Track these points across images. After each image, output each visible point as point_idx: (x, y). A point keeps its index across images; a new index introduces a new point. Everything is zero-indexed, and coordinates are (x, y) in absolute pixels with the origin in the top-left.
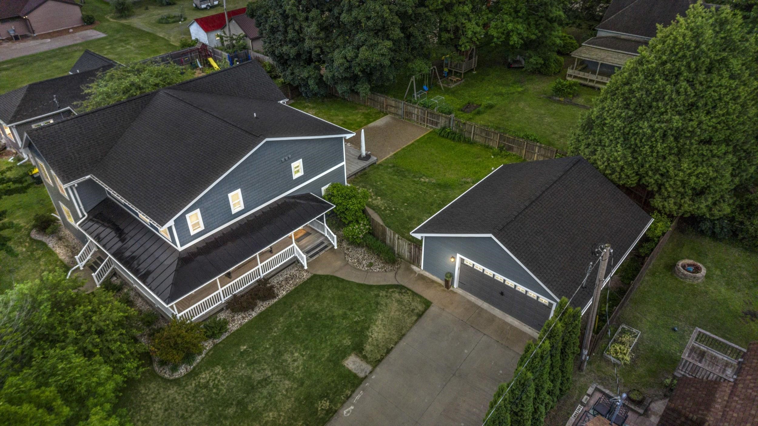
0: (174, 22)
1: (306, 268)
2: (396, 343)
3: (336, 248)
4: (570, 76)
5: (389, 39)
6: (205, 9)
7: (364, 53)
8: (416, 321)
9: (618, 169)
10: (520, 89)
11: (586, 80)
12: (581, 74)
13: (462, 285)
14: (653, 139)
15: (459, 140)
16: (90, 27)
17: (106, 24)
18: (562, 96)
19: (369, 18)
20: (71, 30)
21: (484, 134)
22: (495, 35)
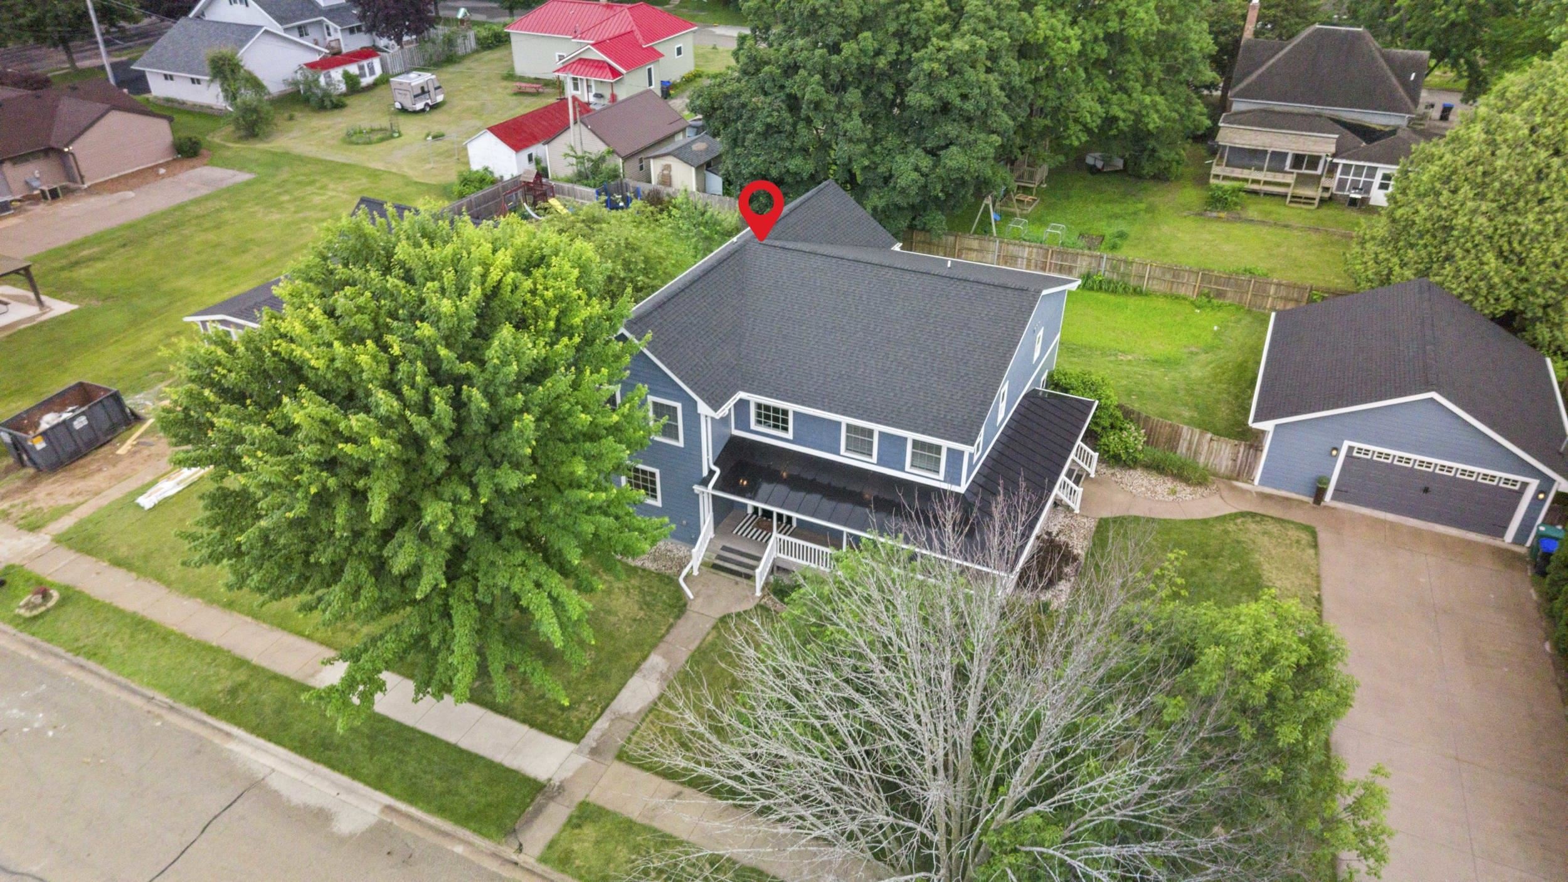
0: (382, 140)
1: (1077, 511)
2: (1319, 589)
3: (1093, 475)
4: (1217, 176)
5: (993, 132)
6: (423, 111)
7: (954, 158)
8: (1317, 554)
9: (1484, 291)
10: (1142, 206)
11: (1246, 180)
12: (1238, 173)
13: (1339, 494)
14: (1542, 239)
15: (1125, 291)
16: (195, 161)
17: (229, 153)
18: (1224, 209)
19: (964, 97)
20: (162, 171)
21: (1168, 277)
22: (1122, 115)
